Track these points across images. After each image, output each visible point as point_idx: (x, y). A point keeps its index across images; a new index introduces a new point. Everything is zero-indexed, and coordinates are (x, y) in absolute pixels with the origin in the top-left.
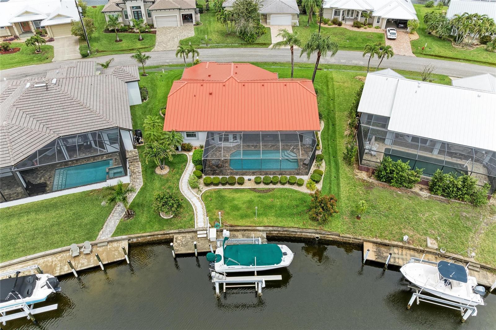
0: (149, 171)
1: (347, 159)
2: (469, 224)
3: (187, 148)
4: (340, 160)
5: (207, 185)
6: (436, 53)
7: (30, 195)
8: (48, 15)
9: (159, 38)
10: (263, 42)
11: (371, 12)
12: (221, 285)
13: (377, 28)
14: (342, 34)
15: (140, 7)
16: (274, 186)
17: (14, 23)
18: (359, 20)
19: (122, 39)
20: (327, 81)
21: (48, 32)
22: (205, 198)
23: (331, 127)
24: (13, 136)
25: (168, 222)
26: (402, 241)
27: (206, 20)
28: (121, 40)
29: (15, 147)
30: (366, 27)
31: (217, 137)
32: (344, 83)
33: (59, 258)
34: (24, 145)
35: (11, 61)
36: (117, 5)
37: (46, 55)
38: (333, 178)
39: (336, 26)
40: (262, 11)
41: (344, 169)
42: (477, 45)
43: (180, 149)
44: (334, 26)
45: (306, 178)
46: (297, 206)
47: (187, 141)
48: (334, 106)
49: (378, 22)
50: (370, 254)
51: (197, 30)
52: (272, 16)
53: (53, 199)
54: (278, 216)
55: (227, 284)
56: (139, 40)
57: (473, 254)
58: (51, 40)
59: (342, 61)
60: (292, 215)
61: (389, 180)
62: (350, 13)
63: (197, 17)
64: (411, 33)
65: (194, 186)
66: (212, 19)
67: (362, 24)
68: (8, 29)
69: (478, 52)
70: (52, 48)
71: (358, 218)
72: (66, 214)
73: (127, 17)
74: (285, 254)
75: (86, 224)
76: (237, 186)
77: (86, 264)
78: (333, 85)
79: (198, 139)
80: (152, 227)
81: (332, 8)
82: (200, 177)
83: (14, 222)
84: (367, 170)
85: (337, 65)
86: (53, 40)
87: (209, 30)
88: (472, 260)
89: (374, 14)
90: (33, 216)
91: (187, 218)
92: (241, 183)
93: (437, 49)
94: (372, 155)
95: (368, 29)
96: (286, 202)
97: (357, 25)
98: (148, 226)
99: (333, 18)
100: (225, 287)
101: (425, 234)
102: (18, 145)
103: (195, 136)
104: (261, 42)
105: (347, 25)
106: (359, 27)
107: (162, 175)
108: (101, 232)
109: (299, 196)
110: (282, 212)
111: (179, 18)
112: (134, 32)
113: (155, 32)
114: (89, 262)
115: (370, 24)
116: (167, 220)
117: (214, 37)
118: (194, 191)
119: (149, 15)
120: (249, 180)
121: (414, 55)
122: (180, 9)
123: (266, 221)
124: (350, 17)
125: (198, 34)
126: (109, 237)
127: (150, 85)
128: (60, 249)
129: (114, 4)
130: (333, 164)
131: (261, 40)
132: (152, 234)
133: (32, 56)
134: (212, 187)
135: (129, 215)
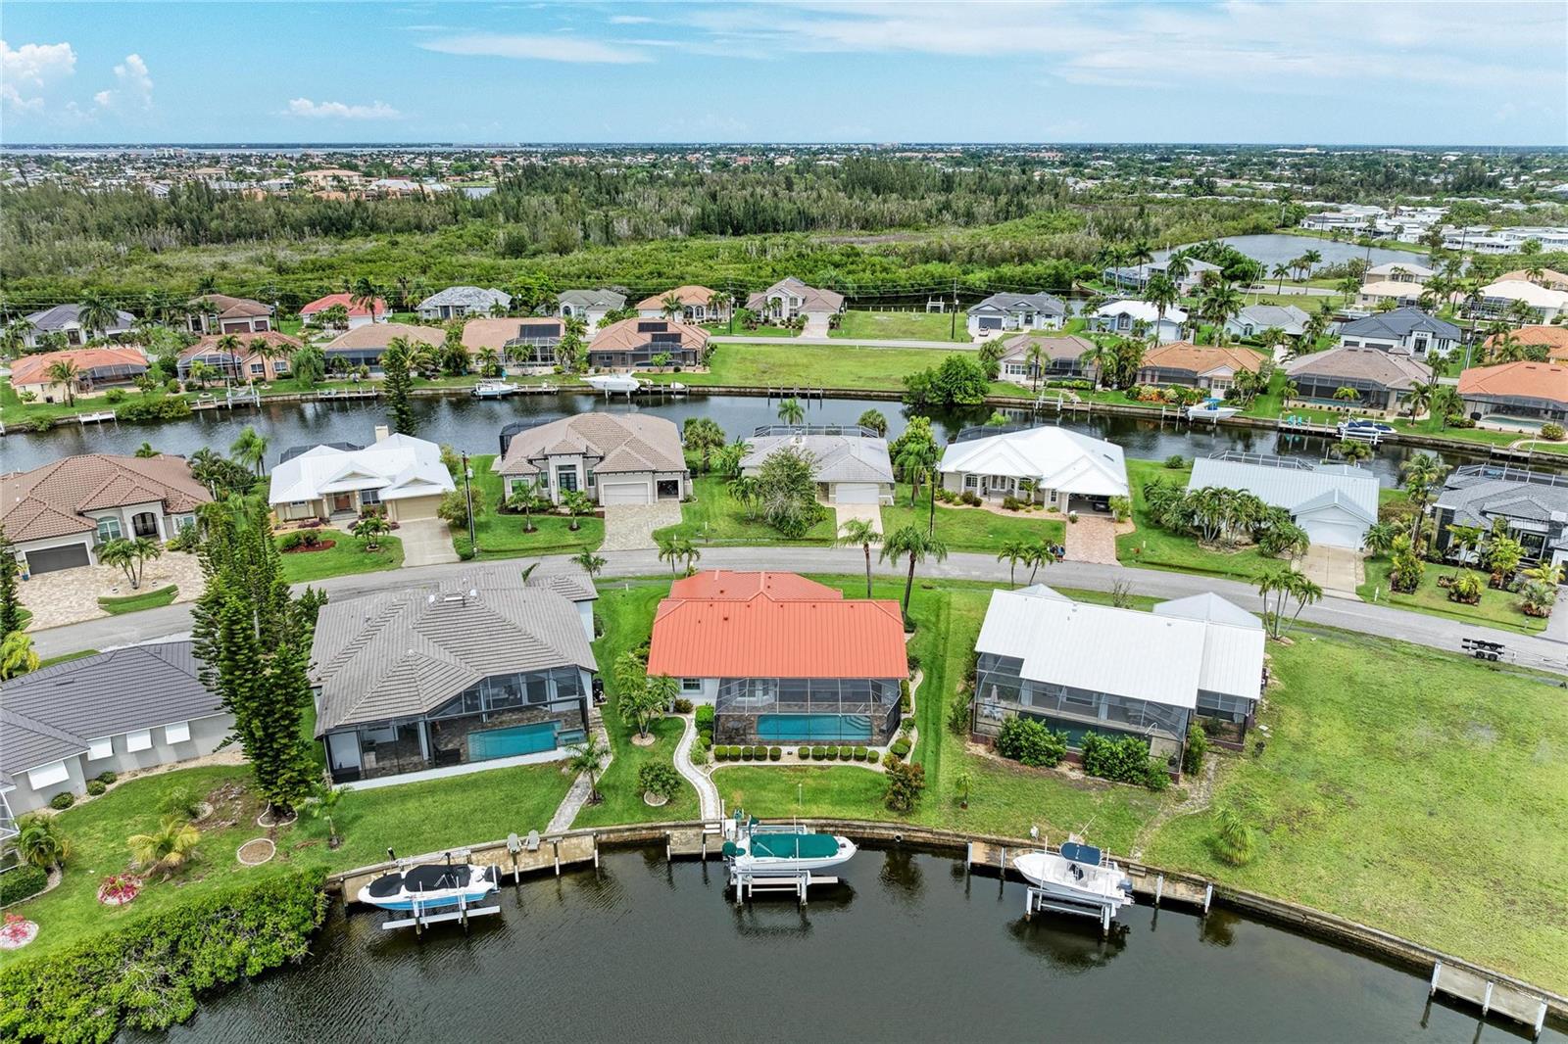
0: (622, 741)
1: (955, 727)
2: (1139, 815)
3: (683, 708)
4: (944, 729)
5: (720, 758)
6: (1165, 559)
7: (438, 765)
8: (393, 479)
9: (610, 525)
10: (821, 536)
11: (1039, 480)
12: (745, 888)
13: (1053, 510)
14: (980, 522)
15: (573, 467)
16: (831, 763)
17: (328, 495)
18: (1016, 496)
19: (537, 526)
20: (939, 608)
21: (390, 512)
22: (716, 778)
23: (935, 681)
24: (423, 671)
25: (658, 811)
26: (1030, 837)
27: (703, 491)
28: (534, 529)
29: (426, 686)
30: (1031, 508)
31: (734, 686)
32: (969, 611)
33: (488, 856)
34: (438, 685)
35: (321, 566)
36: (530, 462)
37: (387, 555)
38: (929, 753)
39: (971, 506)
40: (818, 476)
41: (950, 741)
42: (1247, 544)
43: (671, 709)
44: (965, 506)
45: (883, 752)
46: (867, 790)
47: (685, 695)
48: (945, 650)
49: (1053, 499)
50: (977, 854)
51: (686, 512)
52: (838, 487)
53: (469, 775)
54: (834, 803)
55: (754, 886)
56: (572, 529)
57: (1139, 854)
58: (395, 526)
59: (974, 573)
60: (857, 803)
61: (1016, 756)
62: (999, 481)
63: (686, 487)
64: (1119, 522)
65: (698, 760)
66: (716, 490)
67: (1022, 503)
68: (311, 506)
69: (1245, 556)
70: (397, 542)
71: (964, 806)
72: (492, 796)
73: (545, 484)
74: (843, 846)
75: (527, 811)
76: (768, 762)
77: (532, 863)
78: (949, 614)
79: (703, 693)
80: (633, 817)
81: (959, 473)
82: (708, 748)
83: (411, 804)
84: (985, 741)
85: (963, 581)
86: (398, 528)
87: (711, 511)
88: (1136, 861)
89: (1042, 486)
90: (441, 797)
91: (688, 805)
92: (775, 757)
93: (1167, 551)
94: (994, 718)
95: (1034, 512)
96: (849, 784)
97: (1011, 505)
98: (625, 815)
99: (963, 491)
100: (750, 890)
101: (1068, 829)
102: (429, 684)
103: (697, 686)
104: (816, 537)
105: (992, 505)
106: (1015, 509)
107: (644, 747)
108: (551, 823)
109: (871, 776)
110: (842, 798)
111: (651, 488)
112: (559, 514)
113: (601, 515)
114: (536, 860)
115: (1039, 503)
116: (656, 808)
117: (723, 525)
118: (699, 769)
119: (591, 481)
120: (790, 754)
121: (1118, 563)
122: (654, 472)
123: (815, 811)
124: (998, 488)
125: (690, 519)
126: (565, 830)
127: (604, 611)
128: (488, 844)
129: (525, 461)
130: (931, 734)
131: (814, 532)
132: (634, 826)
133: (361, 555)
134: (728, 764)
135: (596, 798)
